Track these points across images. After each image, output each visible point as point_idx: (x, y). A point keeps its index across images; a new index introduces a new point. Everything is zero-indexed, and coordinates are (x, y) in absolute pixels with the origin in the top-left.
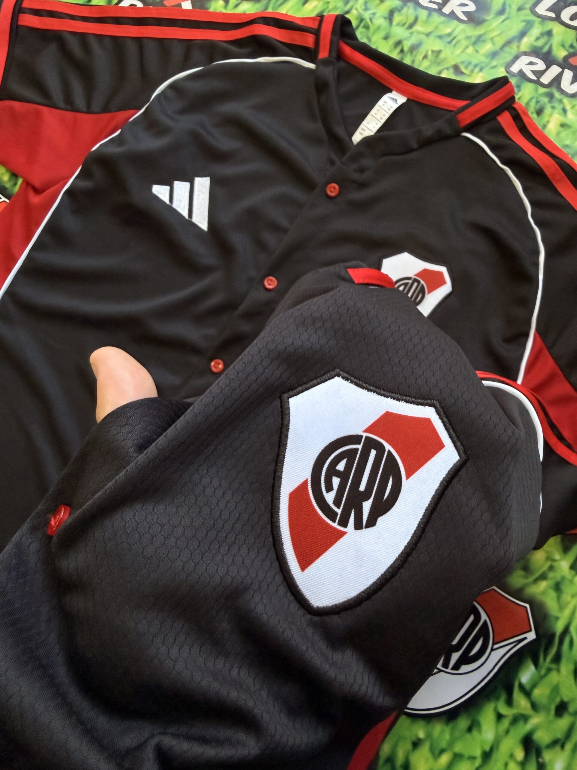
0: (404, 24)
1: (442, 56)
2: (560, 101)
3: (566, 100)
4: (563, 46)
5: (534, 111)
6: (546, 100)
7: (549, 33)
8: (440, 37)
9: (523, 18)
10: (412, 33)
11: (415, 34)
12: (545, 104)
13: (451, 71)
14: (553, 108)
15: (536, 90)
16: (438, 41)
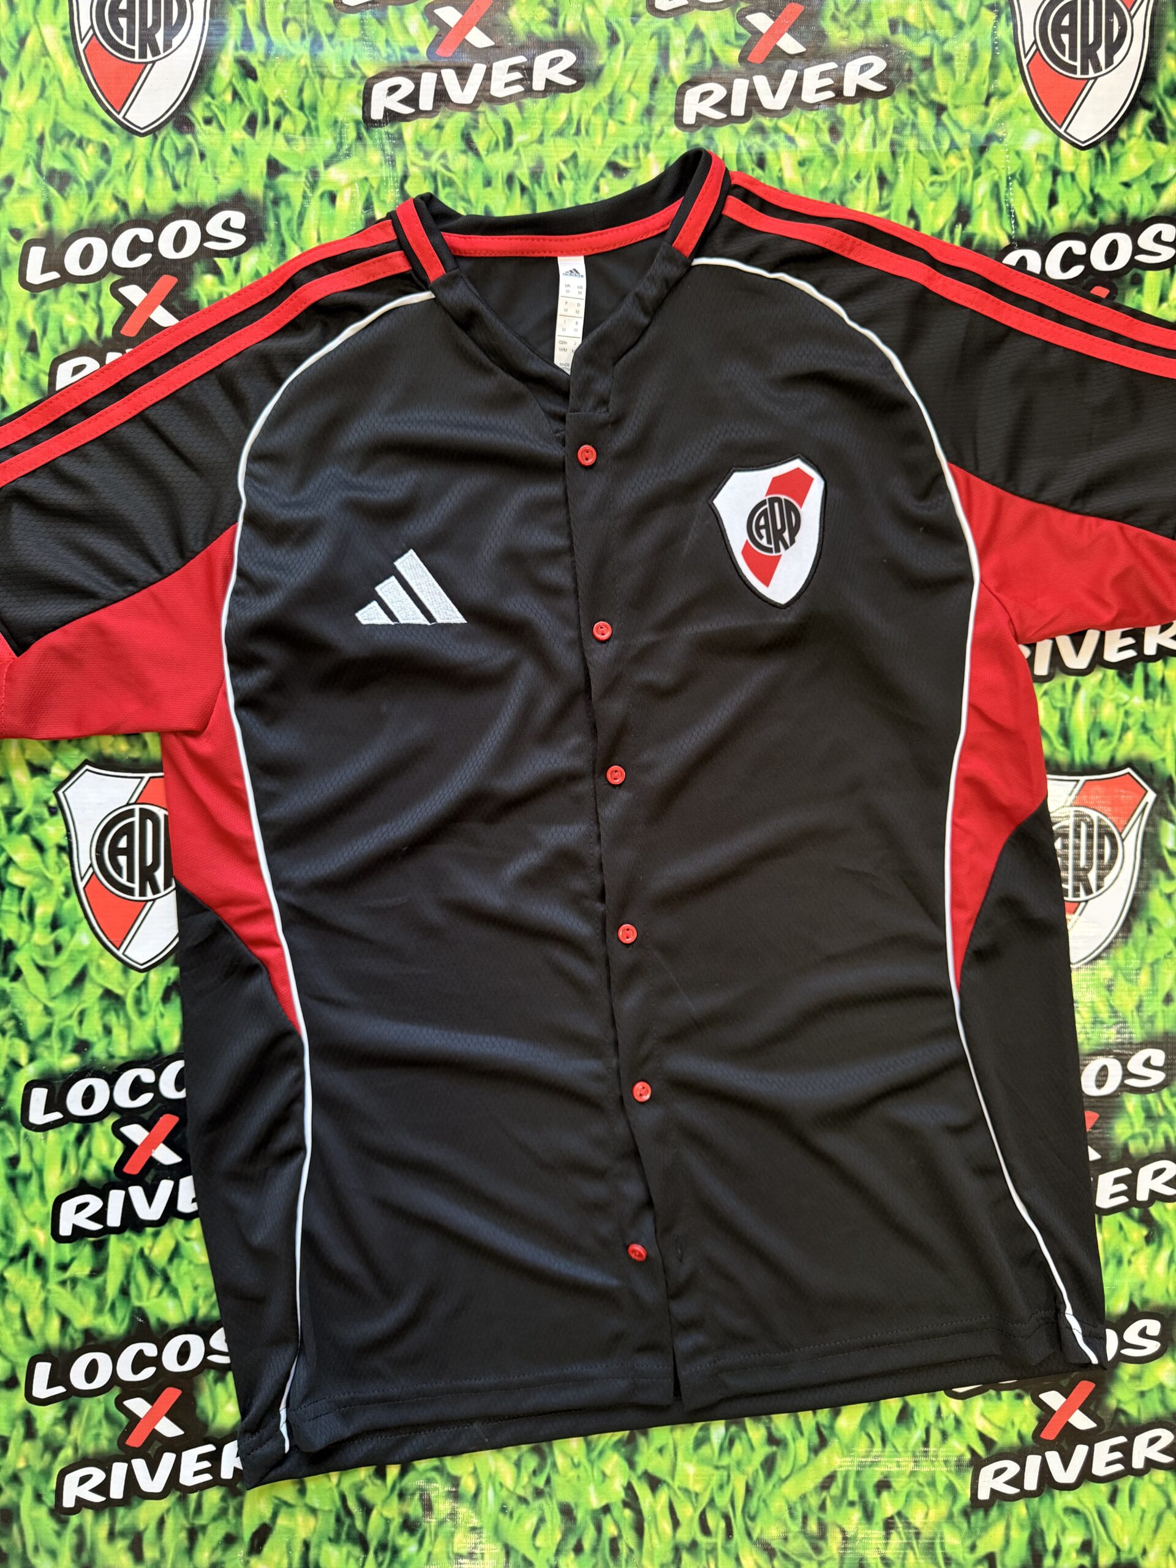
0: (497, 144)
1: (581, 160)
2: (777, 129)
3: (782, 123)
4: (727, 42)
5: (754, 166)
6: (757, 140)
7: (697, 34)
8: (560, 133)
9: (648, 31)
10: (517, 153)
11: (521, 150)
12: (760, 146)
13: (610, 175)
14: (774, 145)
15: (737, 132)
16: (560, 141)
